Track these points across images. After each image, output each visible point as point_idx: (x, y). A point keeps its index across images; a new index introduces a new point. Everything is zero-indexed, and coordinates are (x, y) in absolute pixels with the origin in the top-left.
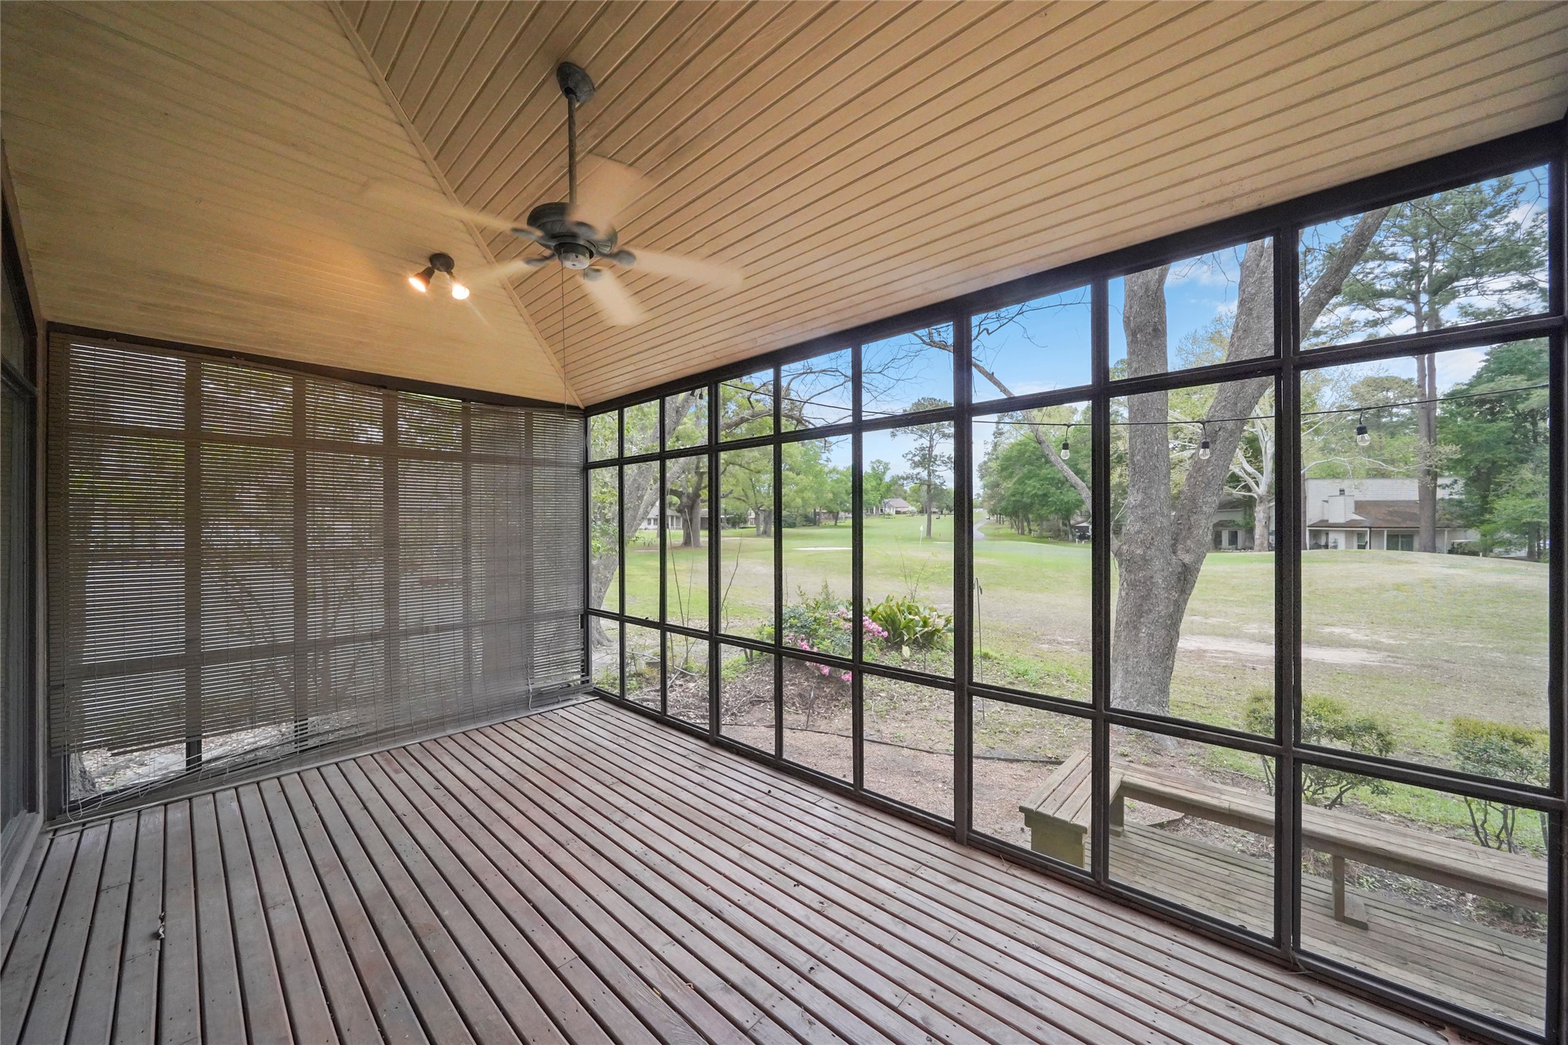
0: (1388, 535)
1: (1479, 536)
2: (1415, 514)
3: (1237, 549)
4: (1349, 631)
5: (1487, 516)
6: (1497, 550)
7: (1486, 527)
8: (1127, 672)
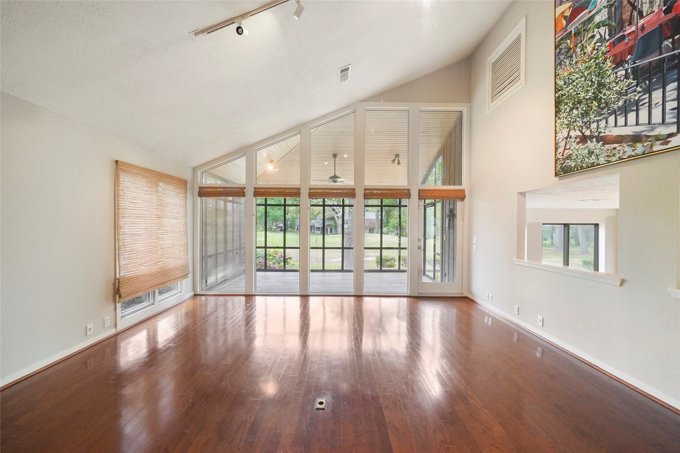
0: (369, 229)
1: (386, 230)
2: (374, 223)
3: (332, 234)
4: (370, 254)
5: (389, 224)
6: (390, 233)
7: (388, 227)
8: (347, 260)
